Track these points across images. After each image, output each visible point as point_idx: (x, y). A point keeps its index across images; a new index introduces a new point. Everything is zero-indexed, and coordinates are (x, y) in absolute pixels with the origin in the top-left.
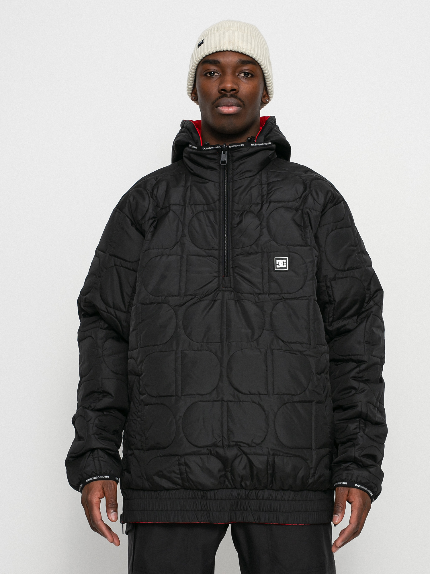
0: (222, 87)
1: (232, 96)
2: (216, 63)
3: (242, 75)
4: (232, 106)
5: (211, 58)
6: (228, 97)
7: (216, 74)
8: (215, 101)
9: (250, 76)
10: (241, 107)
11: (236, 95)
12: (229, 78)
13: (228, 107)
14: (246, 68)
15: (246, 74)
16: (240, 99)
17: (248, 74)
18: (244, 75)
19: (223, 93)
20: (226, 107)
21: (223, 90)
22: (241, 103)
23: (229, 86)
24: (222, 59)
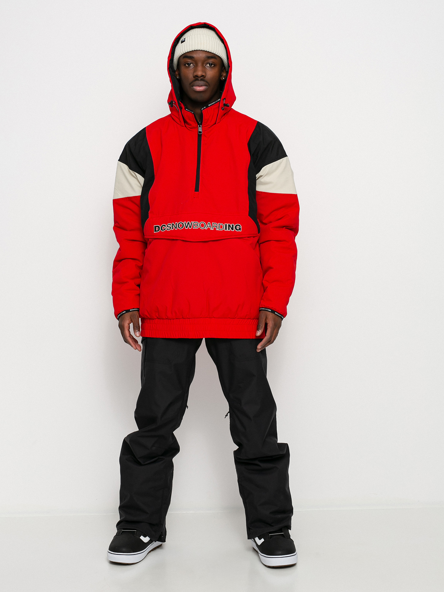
0: (195, 74)
1: (202, 80)
2: (191, 58)
3: (208, 65)
4: (201, 86)
5: (189, 55)
6: (199, 81)
7: (191, 65)
8: (192, 83)
9: (213, 66)
10: (207, 86)
11: (204, 79)
12: (200, 68)
13: (199, 87)
14: (211, 61)
15: (211, 65)
16: (207, 82)
17: (212, 64)
18: (209, 65)
19: (196, 78)
20: (198, 87)
21: (196, 76)
22: (207, 84)
23: (200, 73)
24: (195, 55)
